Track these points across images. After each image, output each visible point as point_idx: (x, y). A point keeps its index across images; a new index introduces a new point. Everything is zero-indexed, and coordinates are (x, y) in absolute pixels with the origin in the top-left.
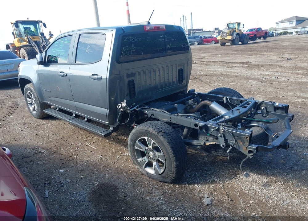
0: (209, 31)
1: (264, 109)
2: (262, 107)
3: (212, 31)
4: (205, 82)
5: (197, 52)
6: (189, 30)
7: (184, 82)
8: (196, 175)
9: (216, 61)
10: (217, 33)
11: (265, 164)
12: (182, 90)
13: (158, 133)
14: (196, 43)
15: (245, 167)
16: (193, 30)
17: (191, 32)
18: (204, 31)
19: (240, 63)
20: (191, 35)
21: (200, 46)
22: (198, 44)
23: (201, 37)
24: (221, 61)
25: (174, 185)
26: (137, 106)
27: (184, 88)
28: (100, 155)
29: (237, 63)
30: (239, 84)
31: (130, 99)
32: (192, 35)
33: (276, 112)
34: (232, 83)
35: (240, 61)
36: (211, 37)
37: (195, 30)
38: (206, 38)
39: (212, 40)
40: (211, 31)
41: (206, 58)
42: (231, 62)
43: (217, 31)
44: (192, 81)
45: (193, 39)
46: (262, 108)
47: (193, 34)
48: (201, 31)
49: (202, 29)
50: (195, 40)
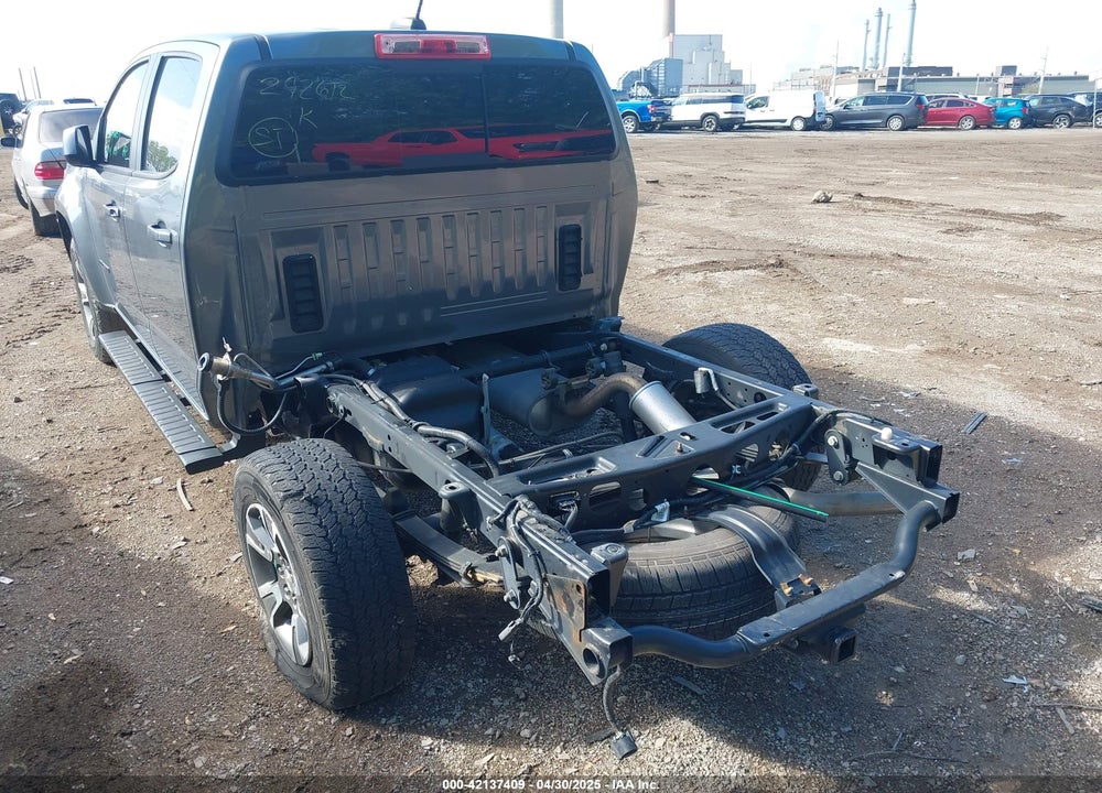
0: (975, 79)
1: (837, 446)
2: (831, 434)
3: (988, 79)
4: (804, 283)
5: (873, 159)
6: (894, 71)
7: (589, 282)
8: (465, 690)
9: (919, 198)
10: (1007, 86)
11: (791, 695)
12: (582, 314)
13: (285, 498)
14: (896, 123)
15: (694, 693)
16: (908, 71)
17: (901, 77)
18: (954, 75)
19: (1010, 217)
20: (899, 88)
21: (910, 134)
22: (904, 128)
23: (919, 101)
24: (937, 200)
25: (342, 720)
26: (324, 367)
27: (592, 309)
28: (182, 538)
29: (995, 215)
30: (941, 304)
31: (292, 334)
32: (903, 89)
33: (887, 466)
34: (913, 301)
35: (1015, 208)
36: (960, 103)
37: (921, 70)
38: (938, 106)
39: (964, 114)
40: (982, 79)
41: (890, 182)
42: (974, 211)
43: (1010, 80)
44: (759, 273)
45: (886, 106)
46: (831, 441)
47: (908, 87)
48: (943, 76)
49: (948, 70)
50: (894, 112)
